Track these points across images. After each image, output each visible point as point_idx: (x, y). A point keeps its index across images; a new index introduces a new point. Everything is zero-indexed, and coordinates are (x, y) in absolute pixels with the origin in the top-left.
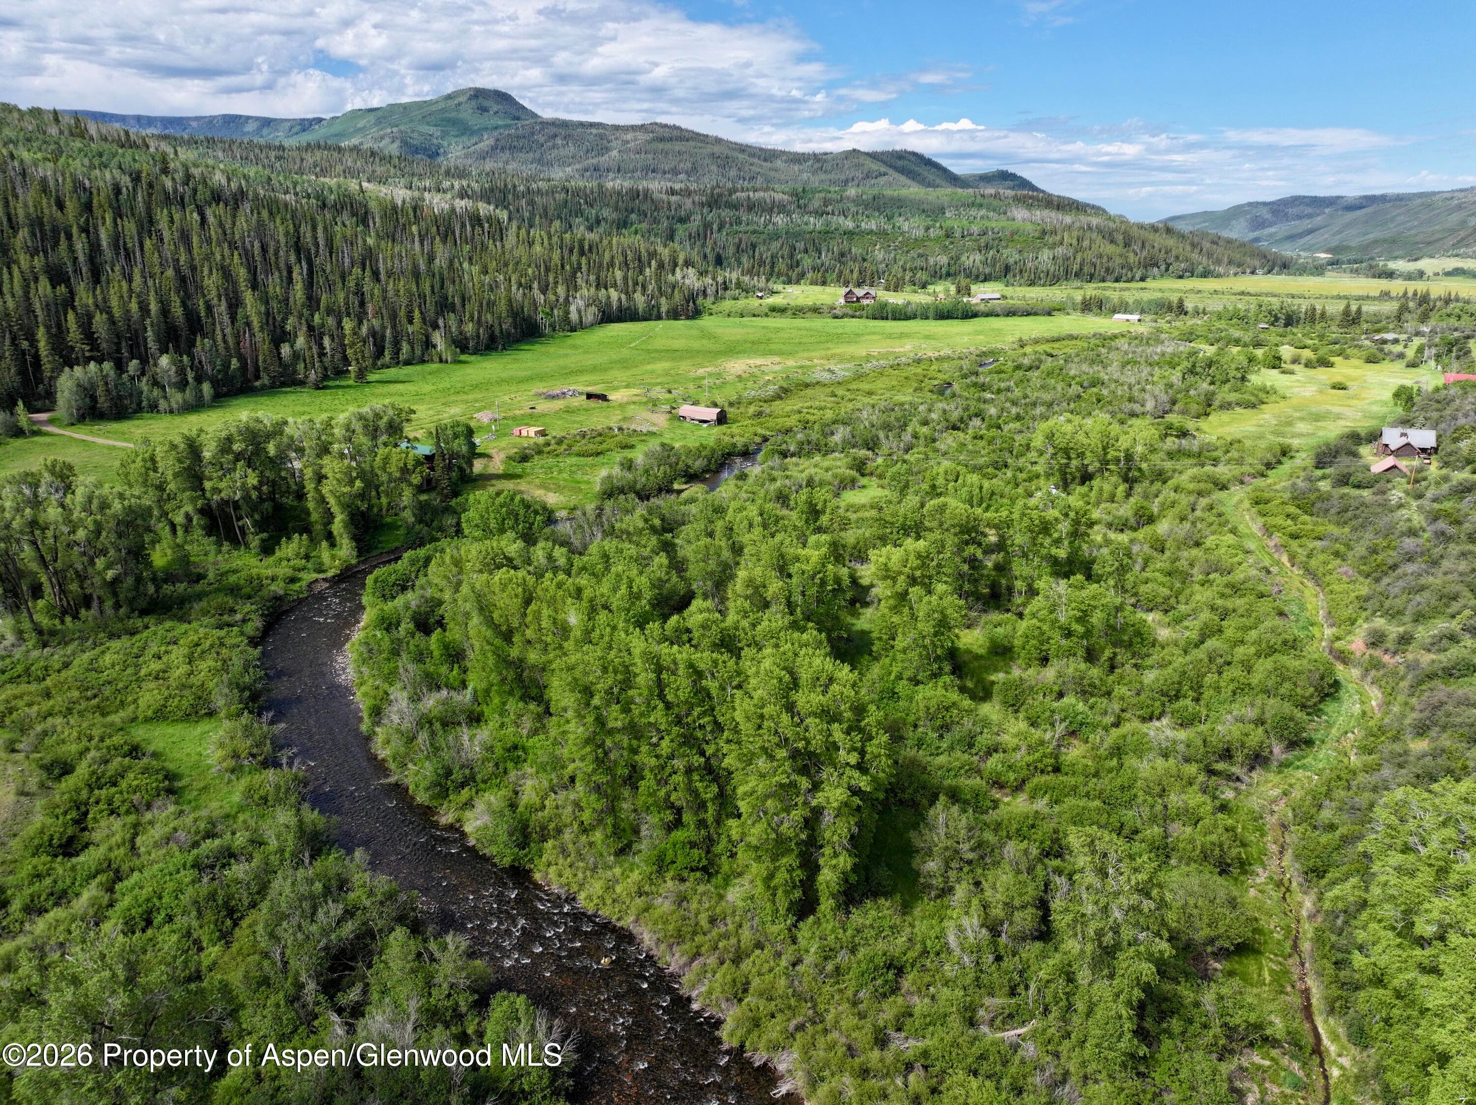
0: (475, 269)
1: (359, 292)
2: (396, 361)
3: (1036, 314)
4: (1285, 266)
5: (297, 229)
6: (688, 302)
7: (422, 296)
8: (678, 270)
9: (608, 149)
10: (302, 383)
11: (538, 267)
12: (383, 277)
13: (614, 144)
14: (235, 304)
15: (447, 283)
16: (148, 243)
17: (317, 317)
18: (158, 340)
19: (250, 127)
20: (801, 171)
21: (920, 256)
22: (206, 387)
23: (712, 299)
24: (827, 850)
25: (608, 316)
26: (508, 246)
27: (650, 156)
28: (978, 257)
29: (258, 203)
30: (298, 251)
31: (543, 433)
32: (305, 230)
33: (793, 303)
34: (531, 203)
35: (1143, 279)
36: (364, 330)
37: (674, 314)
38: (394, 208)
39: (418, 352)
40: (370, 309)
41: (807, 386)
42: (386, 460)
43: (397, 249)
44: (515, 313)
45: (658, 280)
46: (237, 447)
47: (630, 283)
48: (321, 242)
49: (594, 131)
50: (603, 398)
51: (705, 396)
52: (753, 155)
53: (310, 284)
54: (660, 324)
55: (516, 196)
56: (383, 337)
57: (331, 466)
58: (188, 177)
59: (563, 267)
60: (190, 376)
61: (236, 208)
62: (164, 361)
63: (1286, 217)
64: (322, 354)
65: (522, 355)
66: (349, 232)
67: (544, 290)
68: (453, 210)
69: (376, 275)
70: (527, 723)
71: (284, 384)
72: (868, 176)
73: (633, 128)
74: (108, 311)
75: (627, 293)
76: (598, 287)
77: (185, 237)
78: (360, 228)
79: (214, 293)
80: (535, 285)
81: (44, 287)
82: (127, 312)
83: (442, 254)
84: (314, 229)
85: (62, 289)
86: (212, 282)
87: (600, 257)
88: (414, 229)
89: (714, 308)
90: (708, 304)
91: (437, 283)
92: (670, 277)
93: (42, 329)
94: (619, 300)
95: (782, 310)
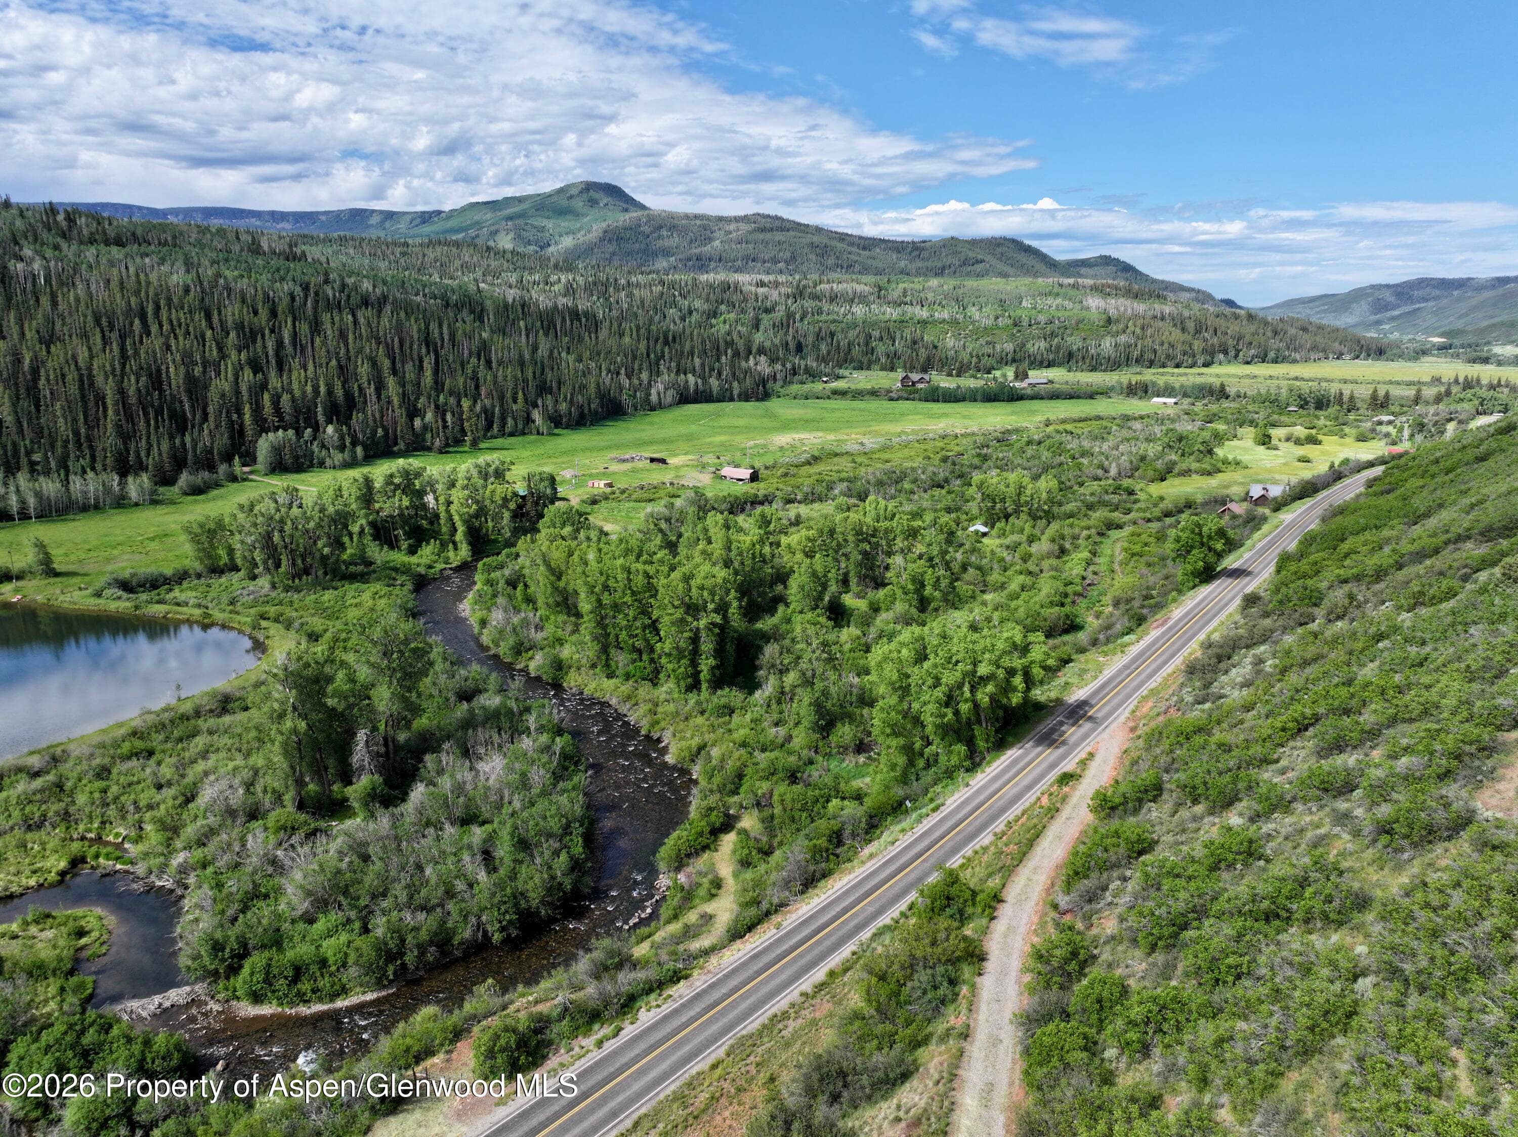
0: (571, 358)
1: (475, 378)
2: (502, 434)
3: (1079, 397)
4: (1379, 352)
5: (427, 327)
6: (758, 385)
7: (525, 381)
8: (751, 358)
9: (710, 240)
10: (429, 449)
11: (626, 356)
12: (494, 365)
13: (717, 234)
14: (380, 387)
15: (547, 370)
16: (318, 341)
17: (441, 397)
18: (325, 414)
19: (374, 220)
20: (899, 259)
21: (988, 343)
22: (359, 450)
23: (781, 383)
24: (704, 657)
25: (685, 398)
26: (601, 338)
27: (751, 246)
28: (1043, 344)
29: (397, 306)
30: (428, 346)
31: (610, 485)
32: (434, 326)
33: (853, 387)
34: (630, 295)
35: (1206, 365)
36: (478, 408)
37: (745, 397)
38: (506, 306)
39: (520, 426)
40: (483, 391)
41: (836, 455)
42: (493, 492)
43: (506, 342)
44: (603, 395)
45: (733, 367)
46: (397, 481)
47: (707, 369)
48: (446, 337)
49: (698, 222)
50: (663, 461)
51: (747, 461)
52: (852, 244)
53: (436, 371)
54: (731, 405)
56: (493, 413)
57: (457, 495)
58: (344, 286)
59: (648, 355)
60: (348, 441)
61: (380, 311)
62: (330, 429)
63: (1411, 300)
64: (445, 427)
65: (605, 430)
66: (468, 328)
67: (629, 377)
68: (556, 307)
69: (489, 363)
70: (569, 628)
71: (416, 450)
72: (964, 263)
73: (737, 219)
74: (290, 391)
75: (704, 378)
76: (678, 373)
77: (343, 335)
78: (477, 324)
79: (365, 378)
80: (623, 371)
81: (247, 375)
82: (304, 393)
83: (544, 345)
84: (440, 326)
85: (260, 376)
86: (364, 370)
87: (682, 346)
88: (522, 323)
89: (783, 391)
90: (777, 387)
91: (538, 370)
92: (744, 364)
93: (246, 405)
94: (696, 383)
95: (843, 393)
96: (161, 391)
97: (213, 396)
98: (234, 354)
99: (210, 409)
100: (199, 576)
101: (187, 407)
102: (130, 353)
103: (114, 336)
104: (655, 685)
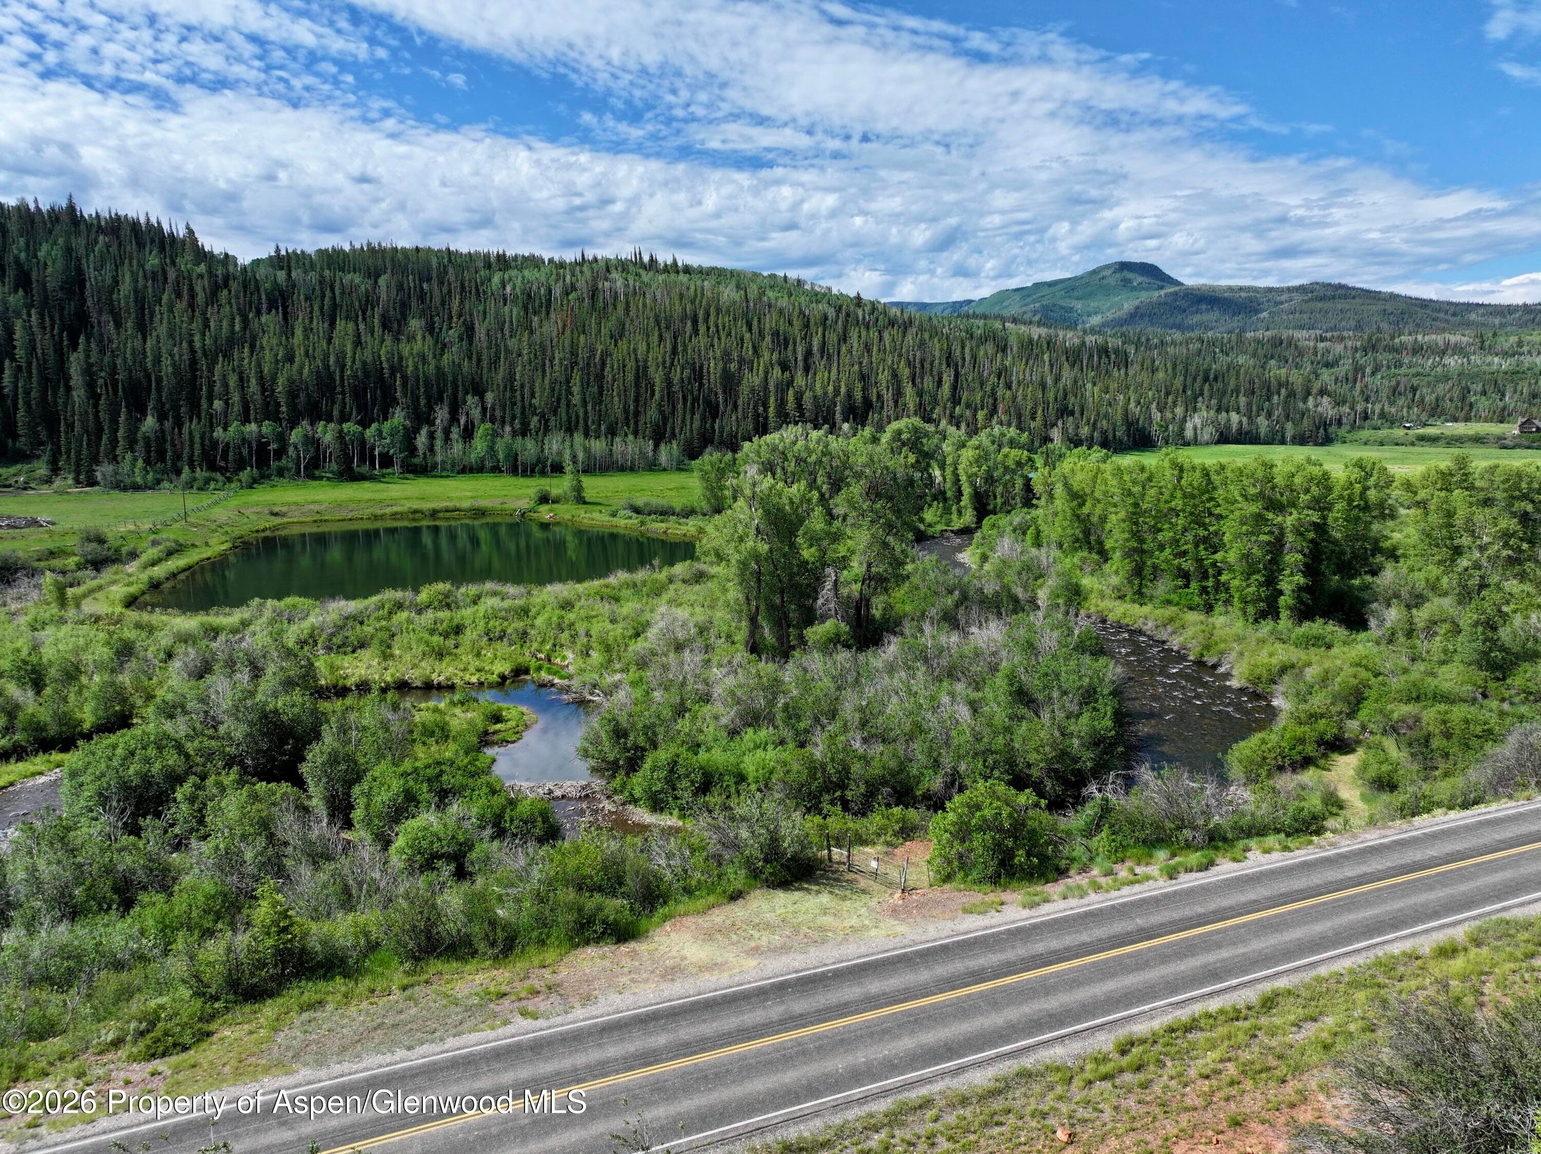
0: (1097, 389)
1: (993, 393)
5: (949, 347)
6: (1318, 428)
7: (1046, 403)
8: (1311, 399)
9: (1257, 311)
11: (1159, 390)
12: (1014, 386)
13: (1265, 305)
14: (898, 394)
15: (1070, 396)
16: (844, 349)
17: (957, 409)
18: (843, 413)
23: (1348, 427)
24: (1287, 572)
25: (1226, 438)
26: (1131, 373)
27: (1306, 316)
29: (922, 328)
30: (948, 364)
32: (956, 349)
33: (1449, 435)
37: (1301, 440)
38: (1031, 341)
40: (1001, 408)
42: (1006, 456)
43: (1029, 368)
44: (1130, 423)
45: (1286, 407)
46: (904, 436)
47: (1254, 408)
48: (968, 357)
49: (1244, 294)
53: (954, 388)
54: (1284, 448)
55: (1149, 348)
57: (967, 455)
58: (874, 309)
59: (1184, 391)
61: (905, 332)
62: (846, 427)
67: (1161, 410)
68: (1083, 343)
69: (1009, 383)
73: (1290, 290)
74: (812, 389)
75: (1250, 417)
76: (1218, 411)
77: (868, 348)
79: (884, 386)
80: (1154, 406)
81: (777, 372)
82: (826, 393)
83: (1067, 375)
84: (963, 348)
85: (787, 374)
86: (884, 377)
87: (1226, 385)
88: (1046, 357)
89: (1349, 437)
90: (1343, 431)
91: (1061, 395)
92: (1301, 405)
93: (772, 400)
94: (1240, 423)
95: (1433, 440)
96: (701, 385)
97: (744, 390)
98: (766, 355)
99: (740, 402)
100: (705, 514)
101: (720, 398)
102: (680, 349)
103: (668, 336)
104: (1209, 614)
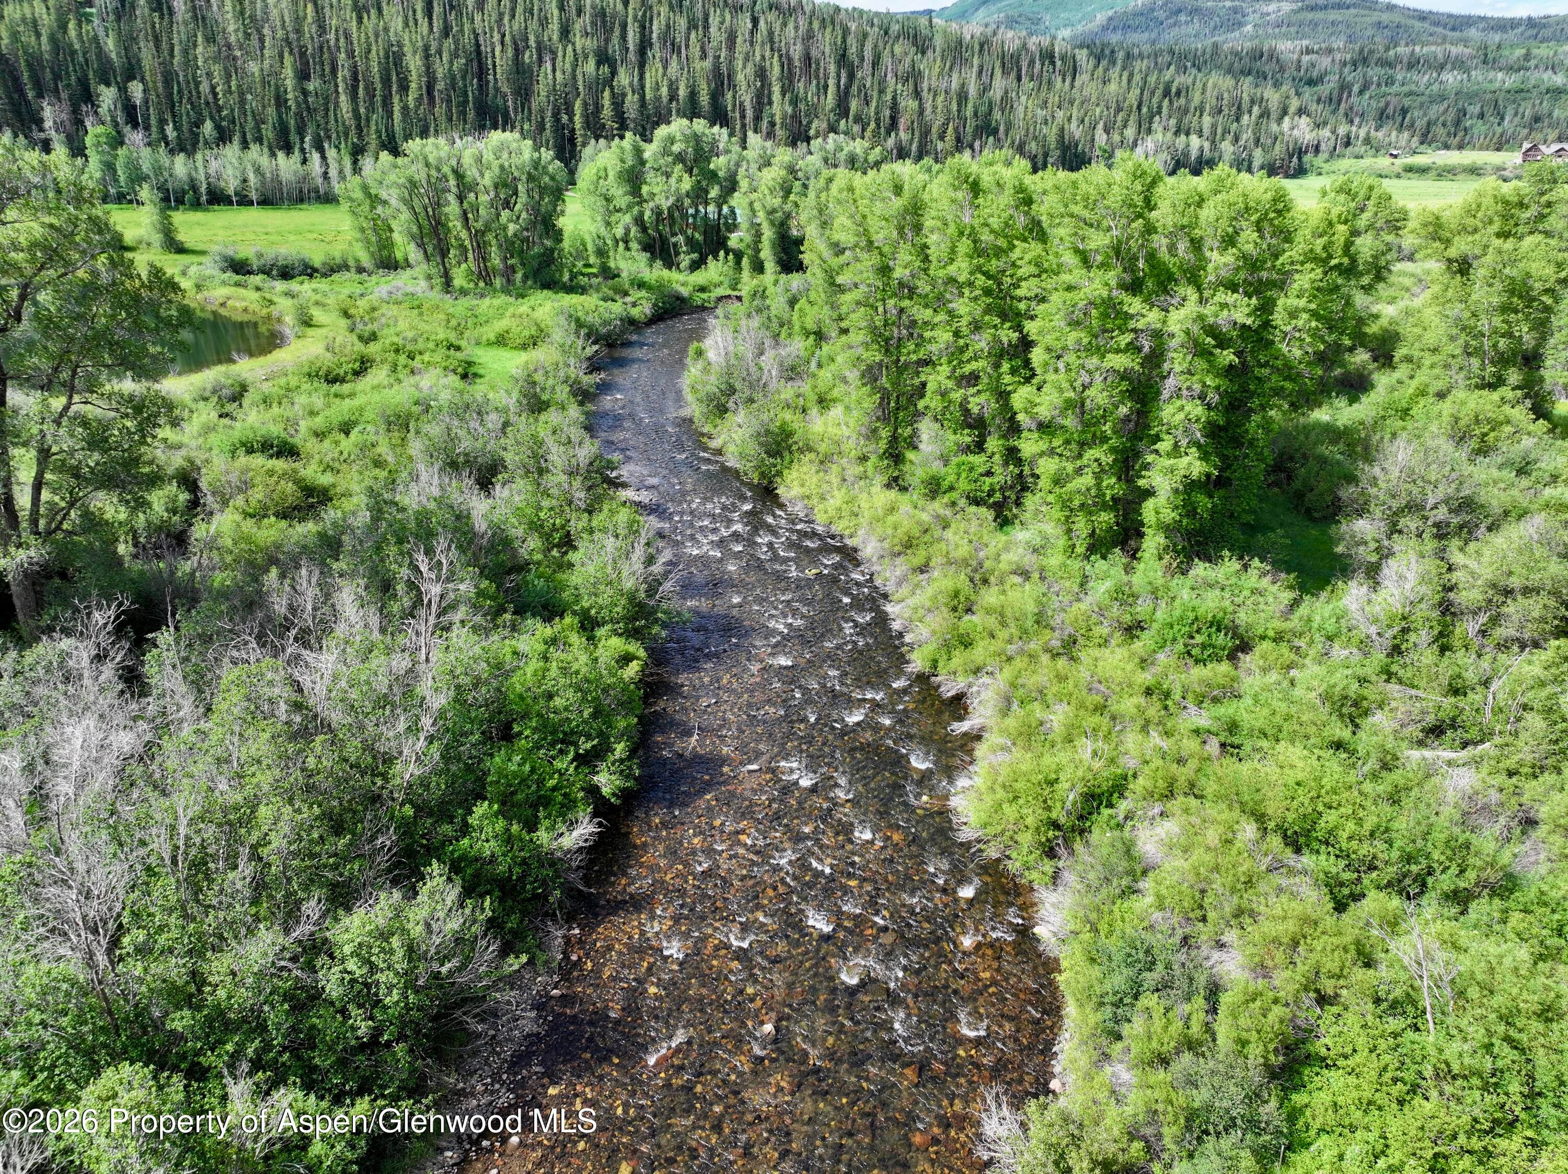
1: (894, 106)
6: (1291, 156)
7: (962, 119)
8: (1287, 119)
11: (1108, 107)
15: (996, 111)
23: (1326, 156)
24: (1165, 446)
33: (1440, 165)
37: (1270, 170)
38: (960, 42)
40: (903, 122)
44: (1066, 147)
45: (1257, 130)
47: (1219, 131)
59: (1139, 108)
67: (1107, 131)
68: (1026, 45)
74: (638, 91)
75: (1213, 142)
76: (1177, 133)
80: (1100, 126)
81: (591, 65)
85: (604, 69)
87: (1188, 101)
88: (976, 61)
89: (1326, 167)
90: (1319, 161)
91: (983, 109)
92: (1274, 127)
93: (578, 105)
94: (1201, 149)
95: (1422, 171)
96: (483, 82)
97: (541, 90)
98: (579, 41)
99: (533, 107)
100: (360, 270)
101: (510, 103)
104: (1003, 522)
